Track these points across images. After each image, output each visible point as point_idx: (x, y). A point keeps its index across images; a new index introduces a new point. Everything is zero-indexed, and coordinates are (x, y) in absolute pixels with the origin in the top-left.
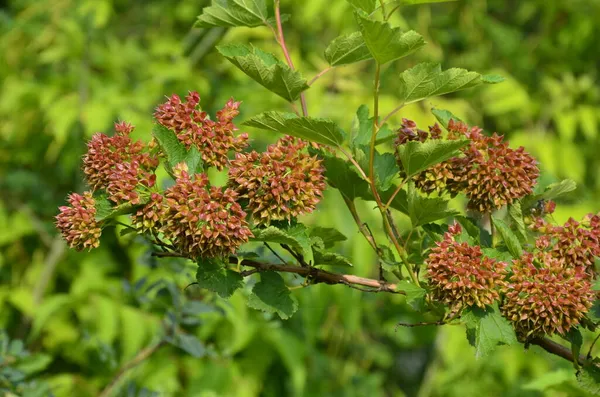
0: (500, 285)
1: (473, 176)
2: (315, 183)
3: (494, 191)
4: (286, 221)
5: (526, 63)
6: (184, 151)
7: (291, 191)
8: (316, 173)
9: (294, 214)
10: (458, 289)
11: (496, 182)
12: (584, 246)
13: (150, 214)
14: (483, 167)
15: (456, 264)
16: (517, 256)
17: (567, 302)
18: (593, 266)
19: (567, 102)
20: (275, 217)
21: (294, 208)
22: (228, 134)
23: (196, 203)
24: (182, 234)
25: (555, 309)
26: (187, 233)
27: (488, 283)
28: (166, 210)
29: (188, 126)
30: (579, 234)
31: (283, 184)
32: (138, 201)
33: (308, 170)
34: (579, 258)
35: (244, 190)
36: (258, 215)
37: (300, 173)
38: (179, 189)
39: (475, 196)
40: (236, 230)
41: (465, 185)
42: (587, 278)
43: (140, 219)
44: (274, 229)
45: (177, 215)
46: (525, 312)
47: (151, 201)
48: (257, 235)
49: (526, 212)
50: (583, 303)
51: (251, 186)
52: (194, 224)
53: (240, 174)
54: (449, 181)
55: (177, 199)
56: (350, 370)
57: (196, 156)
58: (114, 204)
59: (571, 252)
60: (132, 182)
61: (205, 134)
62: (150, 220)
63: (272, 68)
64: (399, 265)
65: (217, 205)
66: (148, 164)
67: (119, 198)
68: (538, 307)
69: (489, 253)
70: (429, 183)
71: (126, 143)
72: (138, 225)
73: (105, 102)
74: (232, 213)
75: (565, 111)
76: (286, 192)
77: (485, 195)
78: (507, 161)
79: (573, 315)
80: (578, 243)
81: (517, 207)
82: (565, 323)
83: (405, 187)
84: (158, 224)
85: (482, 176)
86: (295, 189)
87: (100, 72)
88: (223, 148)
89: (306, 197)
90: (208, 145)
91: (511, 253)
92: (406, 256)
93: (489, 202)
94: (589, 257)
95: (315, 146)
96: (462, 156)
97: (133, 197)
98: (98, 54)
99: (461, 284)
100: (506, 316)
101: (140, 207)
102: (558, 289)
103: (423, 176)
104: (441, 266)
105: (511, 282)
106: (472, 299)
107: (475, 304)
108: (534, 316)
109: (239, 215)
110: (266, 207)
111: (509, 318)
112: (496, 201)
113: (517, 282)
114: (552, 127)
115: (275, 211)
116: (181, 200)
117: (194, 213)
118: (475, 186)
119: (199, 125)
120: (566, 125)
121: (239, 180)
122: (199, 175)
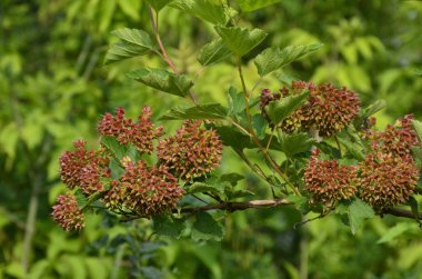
0: (356, 182)
1: (318, 114)
2: (216, 146)
3: (334, 121)
4: (203, 176)
5: (310, 18)
6: (125, 148)
7: (202, 156)
8: (214, 140)
9: (207, 170)
10: (329, 191)
11: (333, 115)
12: (401, 141)
13: (113, 196)
14: (323, 107)
15: (323, 175)
16: (360, 159)
17: (403, 181)
18: (411, 153)
19: (346, 38)
20: (195, 175)
21: (206, 166)
22: (149, 129)
23: (143, 180)
24: (139, 203)
25: (396, 187)
26: (142, 202)
27: (347, 182)
28: (124, 190)
29: (122, 131)
30: (397, 134)
31: (196, 153)
32: (103, 189)
33: (209, 139)
34: (400, 150)
35: (171, 164)
36: (184, 178)
37: (204, 142)
38: (129, 174)
39: (322, 127)
40: (173, 191)
41: (314, 121)
42: (410, 162)
43: (108, 200)
44: (197, 183)
45: (133, 191)
46: (377, 194)
47: (111, 187)
48: (187, 190)
49: (358, 129)
50: (413, 178)
51: (174, 160)
52: (145, 195)
53: (165, 154)
54: (303, 122)
55: (129, 181)
56: (250, 257)
57: (133, 149)
58: (87, 195)
59: (394, 147)
60: (96, 178)
61: (134, 134)
62: (114, 199)
63: (166, 78)
64: (284, 185)
65: (157, 178)
66: (103, 163)
67: (90, 190)
68: (384, 189)
69: (342, 162)
70: (290, 127)
71: (84, 153)
72: (107, 205)
73: (35, 122)
74: (167, 180)
75: (347, 44)
76: (199, 157)
77: (329, 124)
78: (337, 98)
79: (408, 188)
80: (397, 140)
81: (352, 127)
82: (405, 195)
83: (275, 133)
84: (120, 201)
85: (324, 113)
86: (204, 154)
87: (26, 101)
88: (149, 139)
89: (212, 157)
90: (138, 140)
91: (357, 158)
92: (287, 178)
93: (333, 129)
94: (407, 147)
95: (208, 122)
96: (307, 103)
97: (99, 188)
98: (20, 90)
99: (330, 187)
100: (365, 200)
101: (106, 193)
102: (394, 174)
103: (285, 123)
104: (314, 179)
105: (362, 177)
106: (340, 195)
107: (343, 198)
108: (383, 195)
109: (173, 181)
110: (188, 171)
111: (367, 201)
112: (337, 126)
113: (366, 176)
114: (341, 58)
115: (195, 172)
116: (132, 180)
117: (144, 187)
118: (320, 121)
119: (129, 129)
120: (350, 54)
121: (165, 158)
122: (139, 162)
